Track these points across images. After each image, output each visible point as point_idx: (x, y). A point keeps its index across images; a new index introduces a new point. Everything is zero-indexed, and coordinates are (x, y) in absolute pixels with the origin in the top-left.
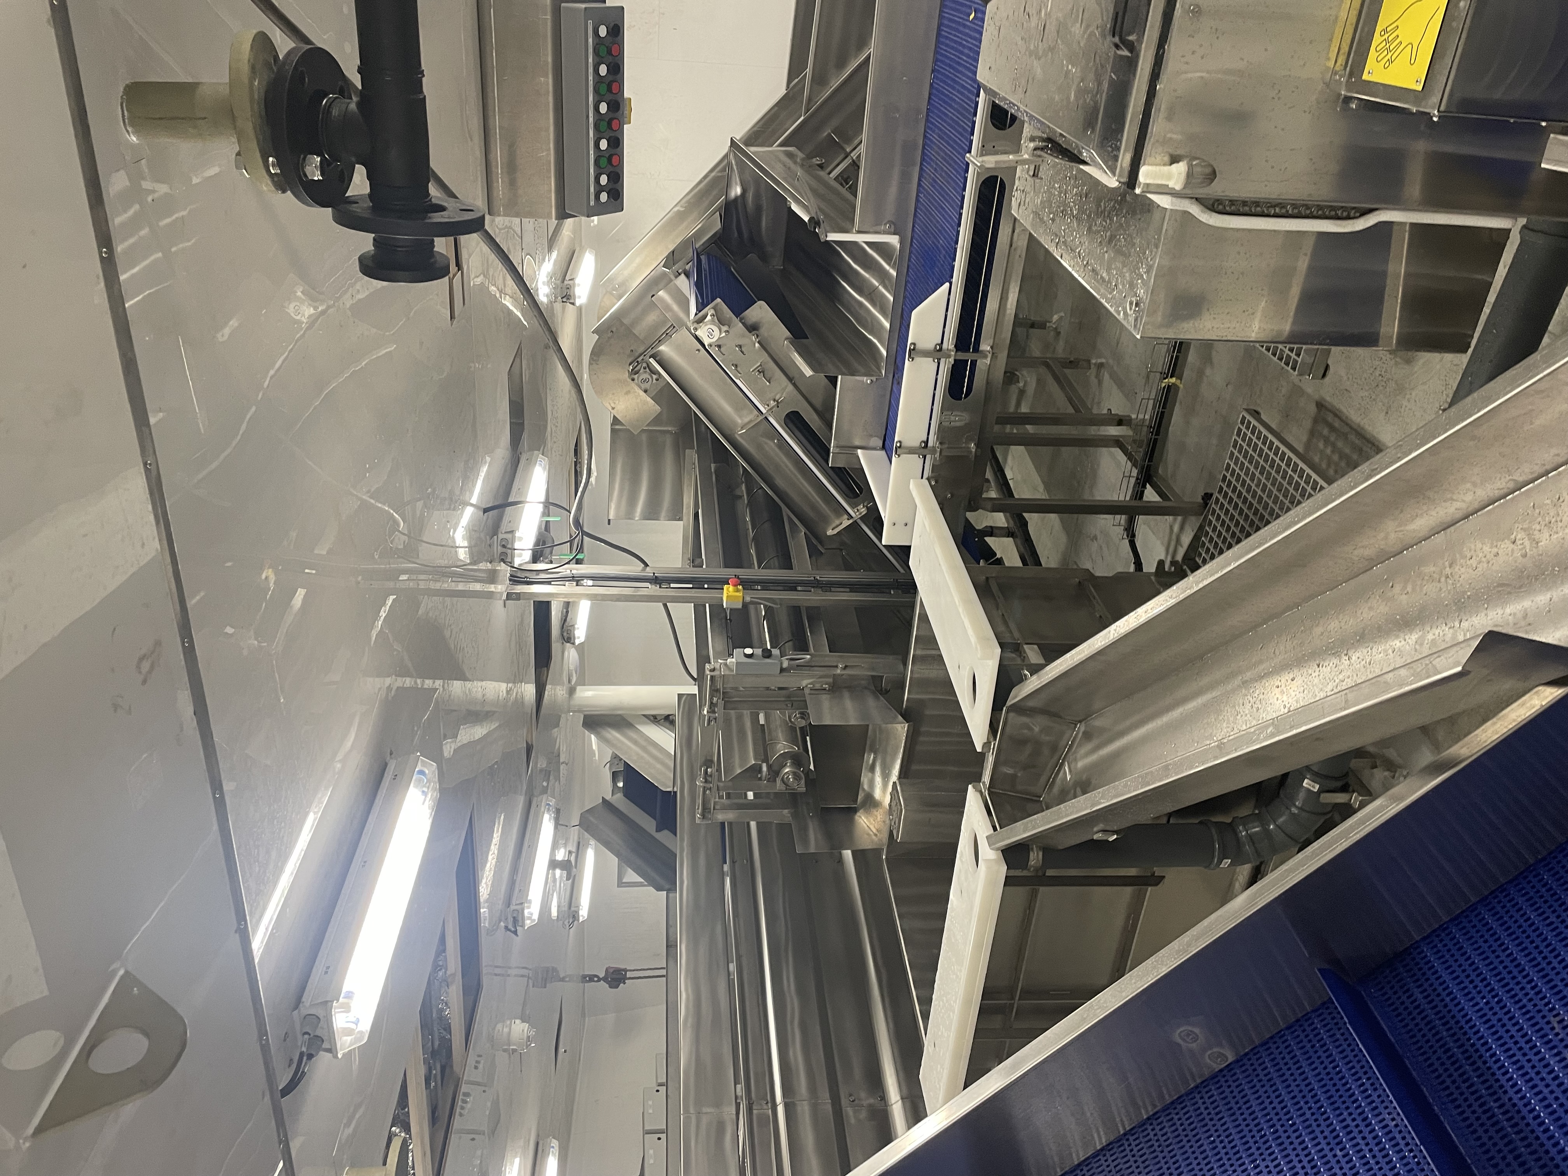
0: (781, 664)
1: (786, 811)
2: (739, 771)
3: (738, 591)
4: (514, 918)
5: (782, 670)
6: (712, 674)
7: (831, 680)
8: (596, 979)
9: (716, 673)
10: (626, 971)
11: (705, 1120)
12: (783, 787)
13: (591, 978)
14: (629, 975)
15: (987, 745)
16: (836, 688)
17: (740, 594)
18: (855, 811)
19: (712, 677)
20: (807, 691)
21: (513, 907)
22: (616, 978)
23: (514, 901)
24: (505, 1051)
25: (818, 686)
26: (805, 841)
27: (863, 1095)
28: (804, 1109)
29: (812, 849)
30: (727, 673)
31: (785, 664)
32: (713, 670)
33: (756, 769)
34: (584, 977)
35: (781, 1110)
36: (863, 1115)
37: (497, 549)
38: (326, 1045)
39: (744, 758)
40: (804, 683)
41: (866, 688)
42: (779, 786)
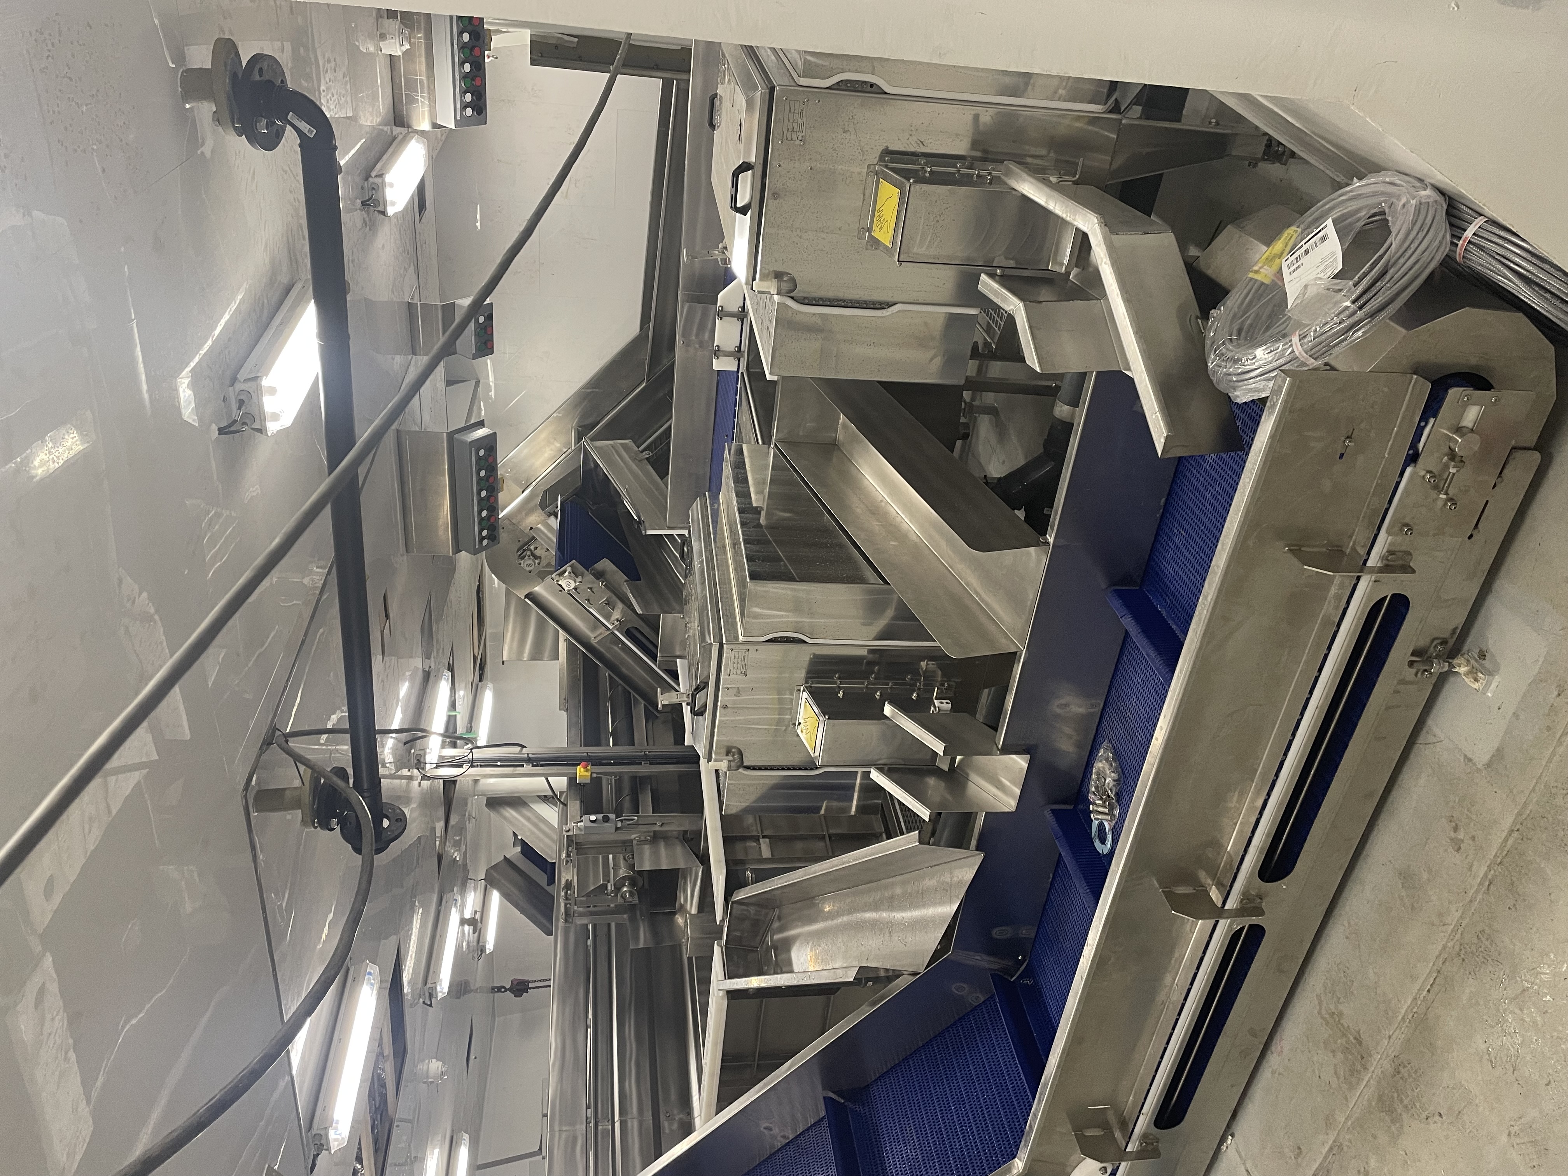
0: (616, 825)
1: (625, 916)
2: (592, 888)
3: (587, 771)
4: (430, 993)
5: (617, 829)
6: (568, 834)
7: (652, 834)
8: (503, 990)
9: (570, 833)
10: (528, 982)
11: (564, 1136)
12: (622, 901)
13: (499, 989)
14: (531, 985)
15: (722, 921)
16: (656, 838)
17: (588, 774)
18: (674, 913)
19: (568, 836)
20: (635, 842)
21: (428, 986)
22: (520, 988)
23: (429, 981)
24: (425, 1083)
25: (643, 839)
26: (637, 939)
27: (675, 1112)
28: (634, 1125)
29: (641, 946)
30: (579, 832)
31: (619, 824)
32: (568, 831)
33: (604, 887)
34: (493, 988)
35: (617, 1125)
36: (675, 1126)
37: (414, 761)
38: (325, 1147)
39: (596, 878)
40: (633, 836)
41: (677, 838)
42: (620, 900)
